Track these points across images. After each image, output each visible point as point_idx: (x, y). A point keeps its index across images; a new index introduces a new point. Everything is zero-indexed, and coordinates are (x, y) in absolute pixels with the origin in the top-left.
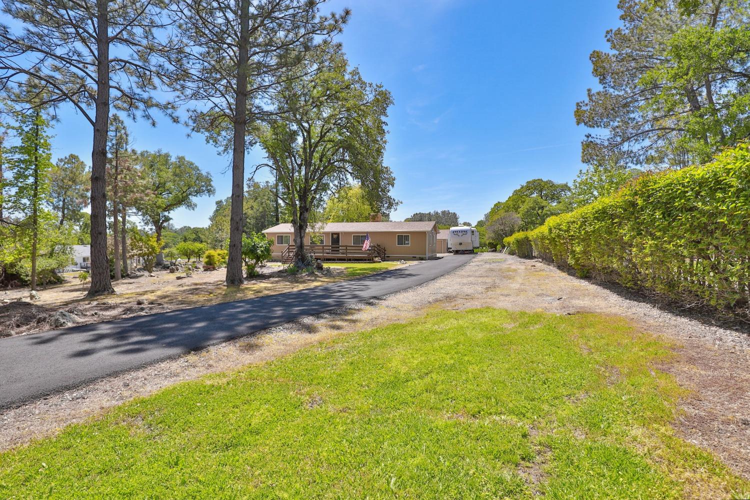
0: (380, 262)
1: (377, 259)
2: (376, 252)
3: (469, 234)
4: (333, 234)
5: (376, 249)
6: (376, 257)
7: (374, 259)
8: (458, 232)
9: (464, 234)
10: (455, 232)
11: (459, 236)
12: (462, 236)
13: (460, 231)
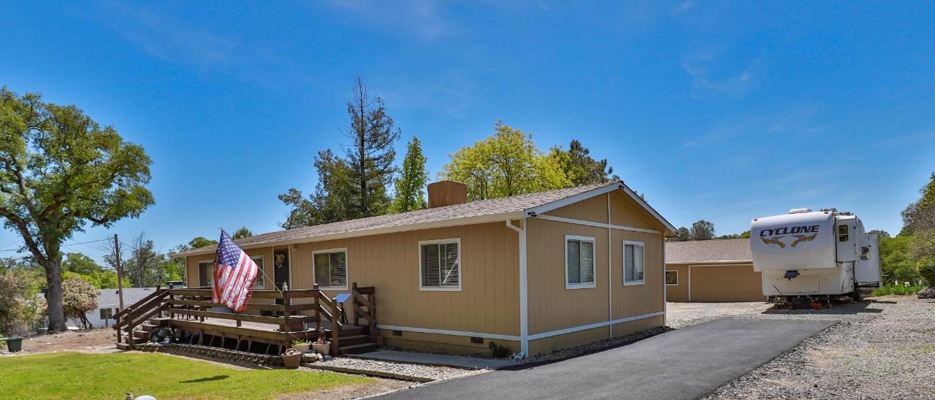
0: (306, 363)
3: (827, 235)
4: (277, 251)
8: (781, 231)
9: (805, 239)
10: (767, 233)
11: (782, 245)
12: (794, 244)
13: (789, 231)
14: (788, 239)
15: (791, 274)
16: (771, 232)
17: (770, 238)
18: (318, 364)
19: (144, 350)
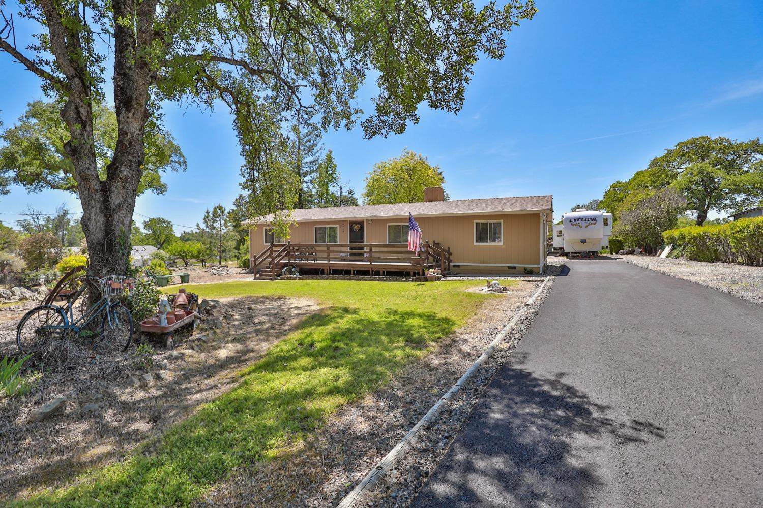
0: (438, 279)
1: (431, 273)
2: (431, 258)
3: (600, 222)
4: (352, 223)
5: (431, 251)
6: (431, 267)
7: (426, 272)
8: (580, 220)
9: (591, 224)
10: (573, 221)
11: (581, 227)
12: (586, 227)
13: (584, 220)
14: (584, 224)
15: (583, 241)
16: (575, 220)
17: (575, 223)
18: (442, 279)
19: (287, 280)
